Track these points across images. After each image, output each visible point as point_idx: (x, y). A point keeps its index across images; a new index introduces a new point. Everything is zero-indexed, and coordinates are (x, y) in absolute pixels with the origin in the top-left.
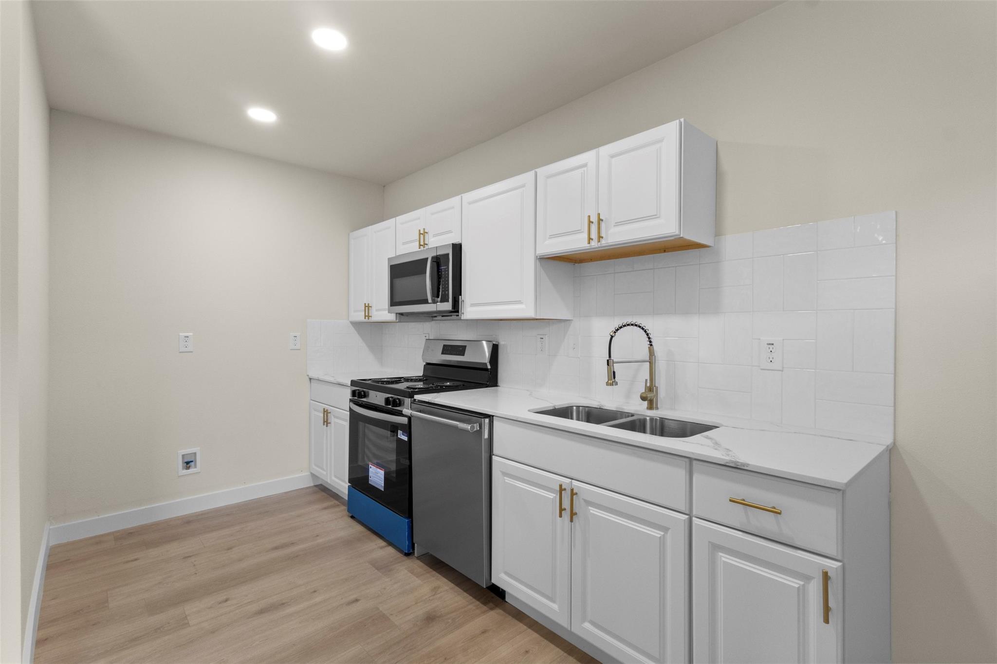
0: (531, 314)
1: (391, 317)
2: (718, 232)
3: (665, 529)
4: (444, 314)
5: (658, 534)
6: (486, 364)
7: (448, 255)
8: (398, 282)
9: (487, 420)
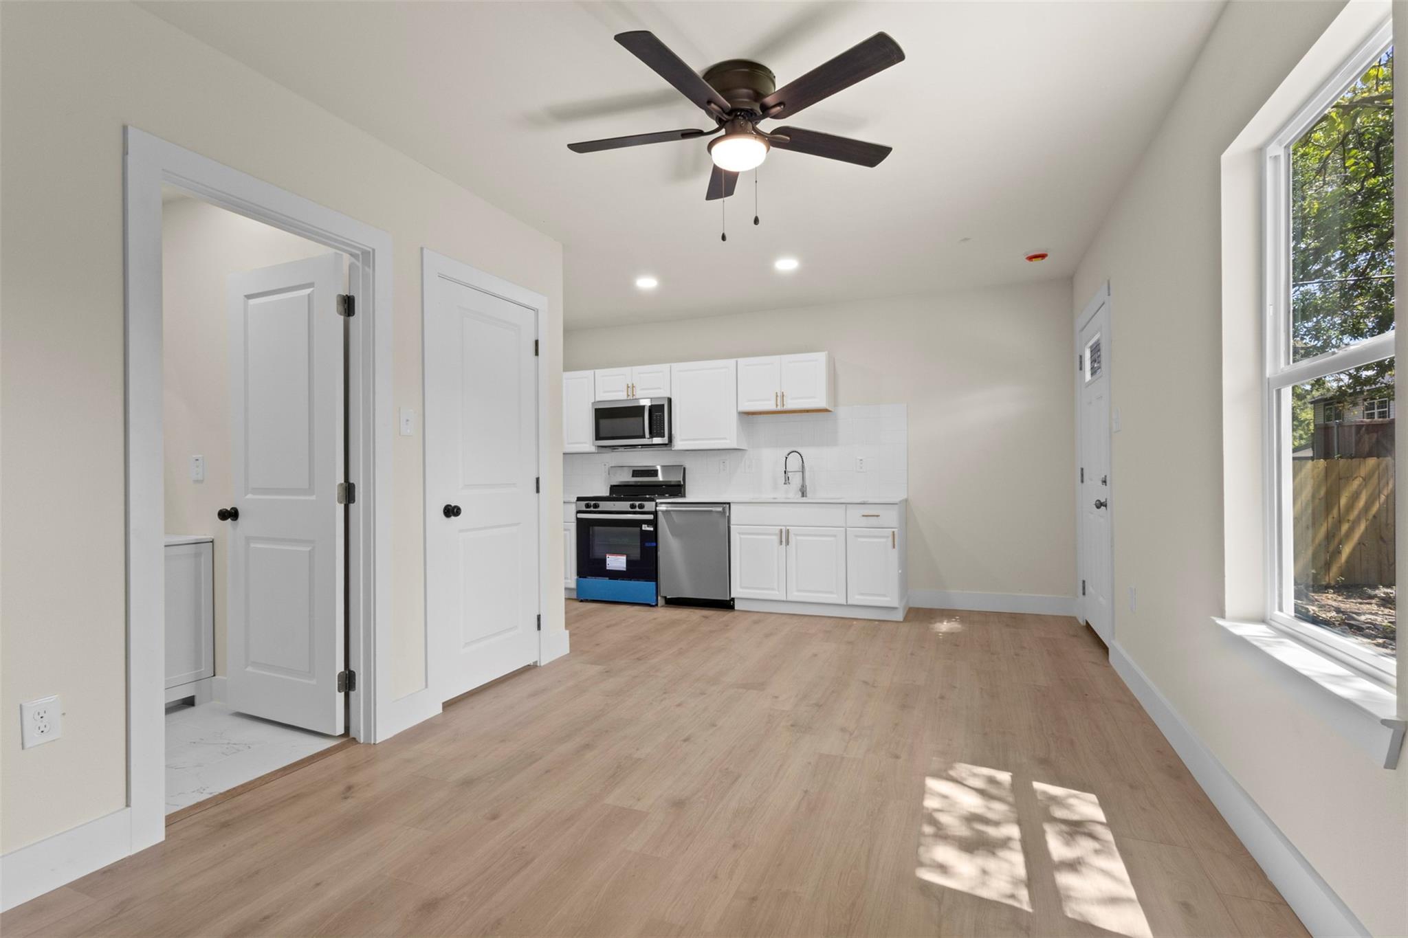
0: (735, 446)
1: (593, 449)
2: (836, 405)
3: (835, 536)
4: (665, 445)
5: (832, 539)
6: (680, 481)
7: (663, 405)
8: (603, 422)
9: (728, 506)
